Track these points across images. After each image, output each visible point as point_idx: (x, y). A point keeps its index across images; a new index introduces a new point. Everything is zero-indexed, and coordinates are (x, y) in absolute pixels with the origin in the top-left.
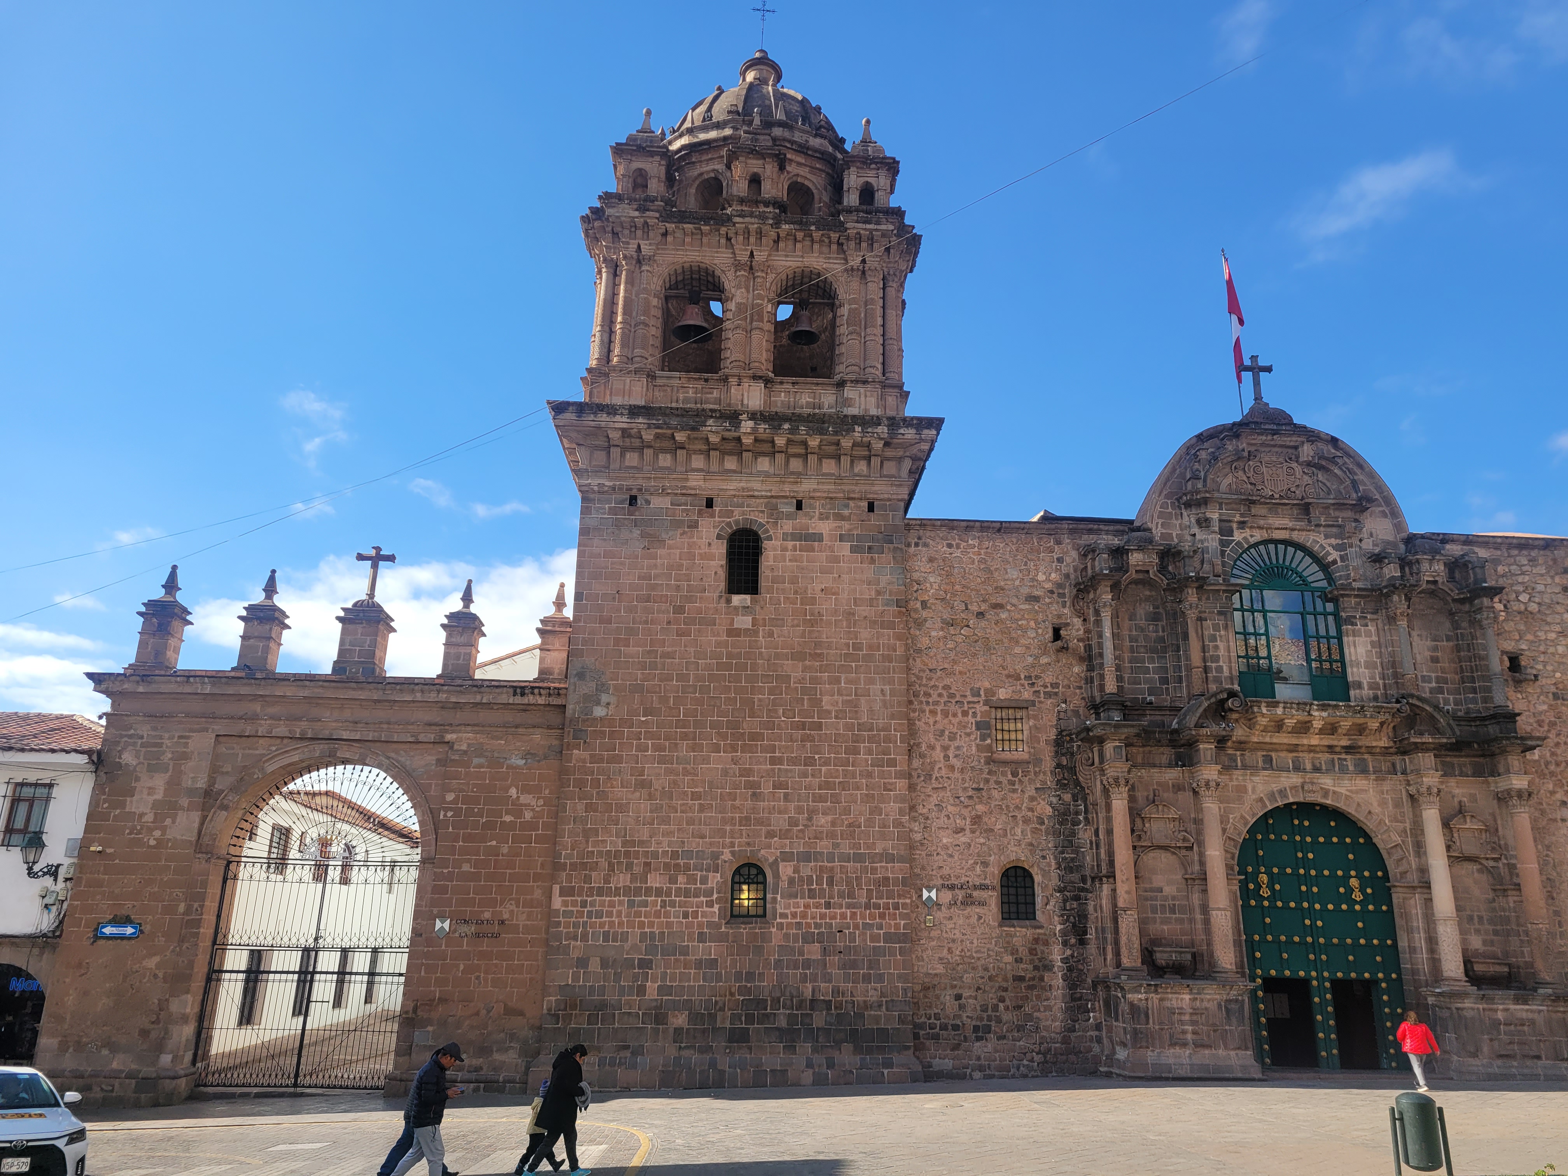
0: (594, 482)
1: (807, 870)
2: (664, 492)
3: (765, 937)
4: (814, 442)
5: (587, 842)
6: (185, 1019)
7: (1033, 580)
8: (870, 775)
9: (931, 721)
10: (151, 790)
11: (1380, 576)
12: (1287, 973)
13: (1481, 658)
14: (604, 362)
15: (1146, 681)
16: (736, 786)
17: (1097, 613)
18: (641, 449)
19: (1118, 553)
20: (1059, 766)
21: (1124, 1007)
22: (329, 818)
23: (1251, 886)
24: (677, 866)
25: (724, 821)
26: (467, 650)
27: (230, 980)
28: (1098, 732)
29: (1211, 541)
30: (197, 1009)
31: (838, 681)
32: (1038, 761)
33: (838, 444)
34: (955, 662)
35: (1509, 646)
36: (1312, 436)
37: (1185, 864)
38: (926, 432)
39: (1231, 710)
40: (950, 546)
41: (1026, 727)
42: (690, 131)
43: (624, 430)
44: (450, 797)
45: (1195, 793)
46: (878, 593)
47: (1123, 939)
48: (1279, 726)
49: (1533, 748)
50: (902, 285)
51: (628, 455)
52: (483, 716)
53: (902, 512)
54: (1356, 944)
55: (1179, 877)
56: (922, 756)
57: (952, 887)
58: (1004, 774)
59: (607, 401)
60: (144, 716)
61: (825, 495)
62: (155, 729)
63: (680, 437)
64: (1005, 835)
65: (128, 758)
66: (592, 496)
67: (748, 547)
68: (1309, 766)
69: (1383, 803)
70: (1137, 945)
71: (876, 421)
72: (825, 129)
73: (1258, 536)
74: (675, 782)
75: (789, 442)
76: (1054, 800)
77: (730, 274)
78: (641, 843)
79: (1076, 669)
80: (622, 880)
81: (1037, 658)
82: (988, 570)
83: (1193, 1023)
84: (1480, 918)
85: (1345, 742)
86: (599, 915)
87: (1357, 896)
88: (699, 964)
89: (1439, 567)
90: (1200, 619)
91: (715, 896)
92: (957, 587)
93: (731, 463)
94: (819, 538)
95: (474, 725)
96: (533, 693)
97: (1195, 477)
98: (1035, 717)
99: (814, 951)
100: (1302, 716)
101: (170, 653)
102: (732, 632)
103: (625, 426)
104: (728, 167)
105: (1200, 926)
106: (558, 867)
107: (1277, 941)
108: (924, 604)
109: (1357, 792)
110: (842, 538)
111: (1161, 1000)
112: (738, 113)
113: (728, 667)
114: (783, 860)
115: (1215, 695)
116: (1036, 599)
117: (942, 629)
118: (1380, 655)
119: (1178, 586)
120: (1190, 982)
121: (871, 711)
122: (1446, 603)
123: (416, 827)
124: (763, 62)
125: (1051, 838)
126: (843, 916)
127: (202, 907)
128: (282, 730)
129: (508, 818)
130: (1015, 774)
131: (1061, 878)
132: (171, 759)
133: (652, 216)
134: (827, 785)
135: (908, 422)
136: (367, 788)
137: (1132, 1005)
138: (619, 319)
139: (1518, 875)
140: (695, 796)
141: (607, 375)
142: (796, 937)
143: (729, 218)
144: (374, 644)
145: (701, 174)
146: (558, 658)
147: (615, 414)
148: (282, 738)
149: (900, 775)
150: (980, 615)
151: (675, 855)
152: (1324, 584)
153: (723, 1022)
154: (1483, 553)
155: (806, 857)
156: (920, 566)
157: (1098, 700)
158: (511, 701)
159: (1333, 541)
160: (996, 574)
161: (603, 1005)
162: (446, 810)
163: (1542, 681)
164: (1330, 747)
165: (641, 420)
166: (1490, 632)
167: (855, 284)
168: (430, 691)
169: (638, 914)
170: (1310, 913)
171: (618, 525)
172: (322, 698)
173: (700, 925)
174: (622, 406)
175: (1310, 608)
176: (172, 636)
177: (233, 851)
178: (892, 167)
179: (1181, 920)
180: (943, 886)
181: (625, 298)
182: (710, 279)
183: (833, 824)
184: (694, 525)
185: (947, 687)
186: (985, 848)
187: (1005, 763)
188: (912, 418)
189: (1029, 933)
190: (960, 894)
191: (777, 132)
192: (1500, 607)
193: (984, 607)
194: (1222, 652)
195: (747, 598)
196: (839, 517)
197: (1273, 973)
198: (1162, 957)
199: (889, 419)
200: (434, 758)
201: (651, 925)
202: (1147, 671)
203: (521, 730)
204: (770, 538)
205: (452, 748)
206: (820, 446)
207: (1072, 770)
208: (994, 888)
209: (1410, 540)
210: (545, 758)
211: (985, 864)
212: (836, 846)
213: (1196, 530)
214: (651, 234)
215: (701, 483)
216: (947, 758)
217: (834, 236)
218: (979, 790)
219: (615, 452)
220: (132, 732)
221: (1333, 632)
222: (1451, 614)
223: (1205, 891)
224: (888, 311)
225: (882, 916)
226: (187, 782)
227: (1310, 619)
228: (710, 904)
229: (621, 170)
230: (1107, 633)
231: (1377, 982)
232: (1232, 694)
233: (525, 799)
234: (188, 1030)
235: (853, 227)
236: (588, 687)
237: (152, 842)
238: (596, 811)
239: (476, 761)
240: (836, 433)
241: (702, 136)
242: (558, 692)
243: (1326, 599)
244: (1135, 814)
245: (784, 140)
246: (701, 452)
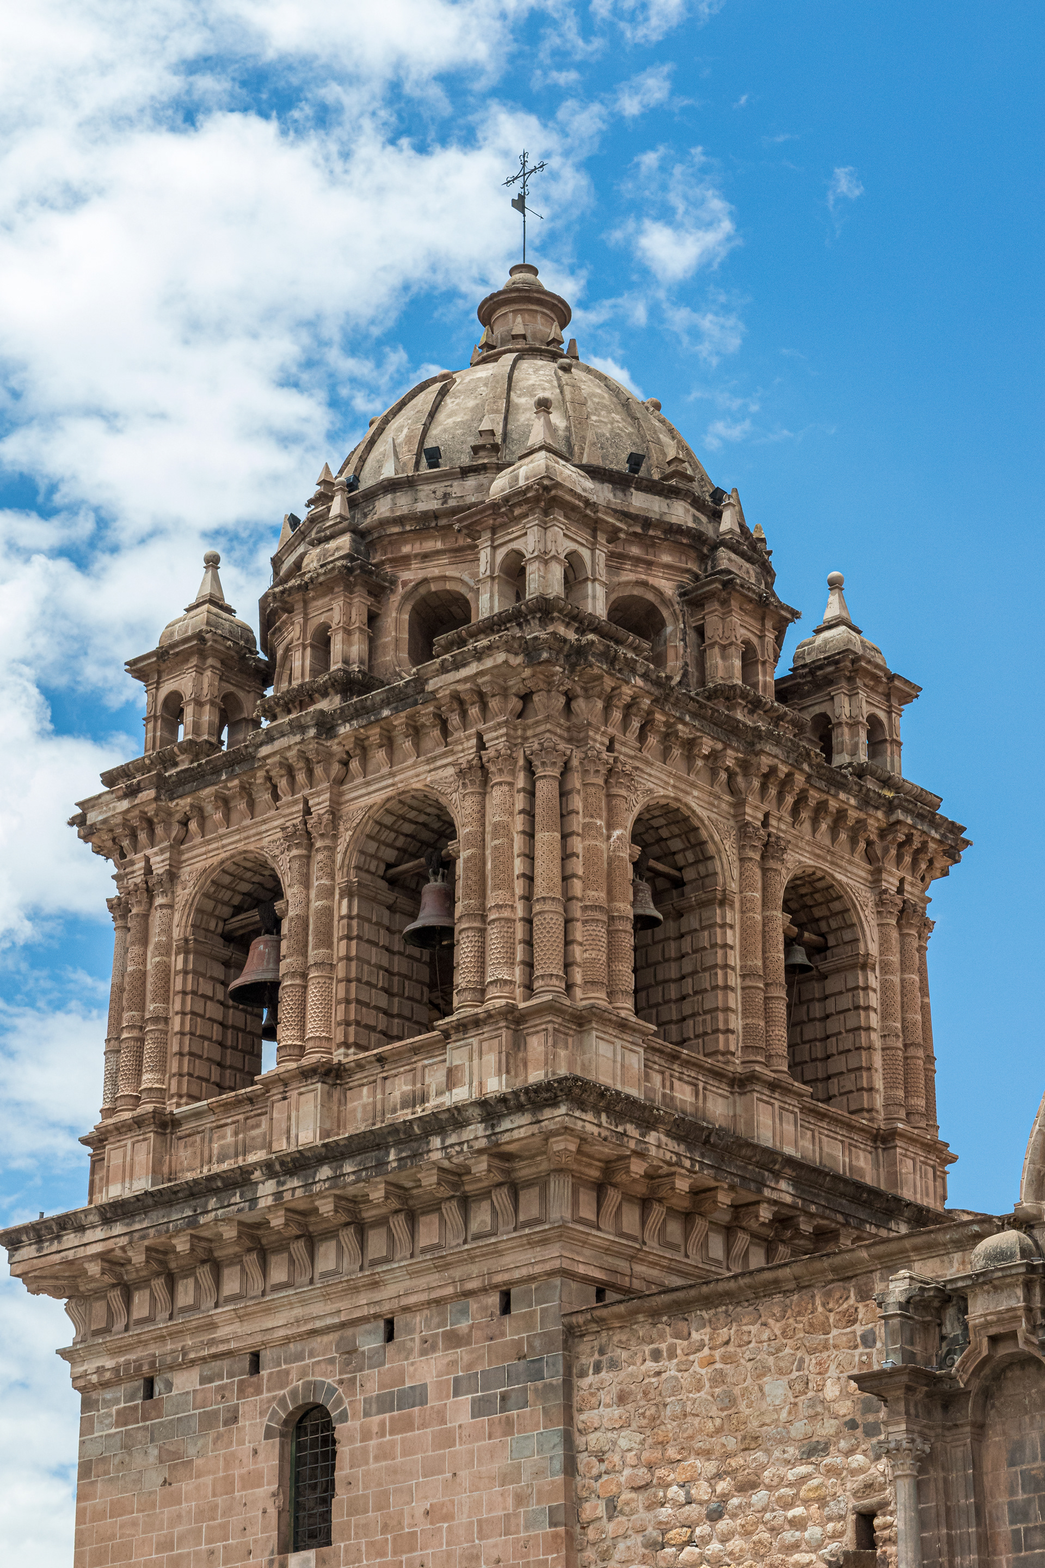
0: (90, 1366)
2: (189, 1360)
4: (377, 1193)
7: (815, 1401)
18: (149, 1282)
38: (547, 1113)
40: (656, 1356)
43: (103, 1257)
46: (520, 1499)
61: (424, 1297)
63: (181, 1244)
66: (93, 1396)
67: (314, 1445)
93: (278, 1270)
94: (417, 1396)
103: (102, 1247)
108: (612, 1508)
110: (458, 1388)
116: (822, 1447)
133: (147, 799)
147: (85, 1229)
150: (715, 1510)
165: (121, 1228)
171: (128, 1444)
174: (91, 1211)
184: (233, 1417)
193: (722, 1489)
195: (312, 1558)
196: (454, 1340)
204: (343, 1417)
214: (160, 831)
215: (240, 1325)
219: (115, 1298)
246: (236, 1259)
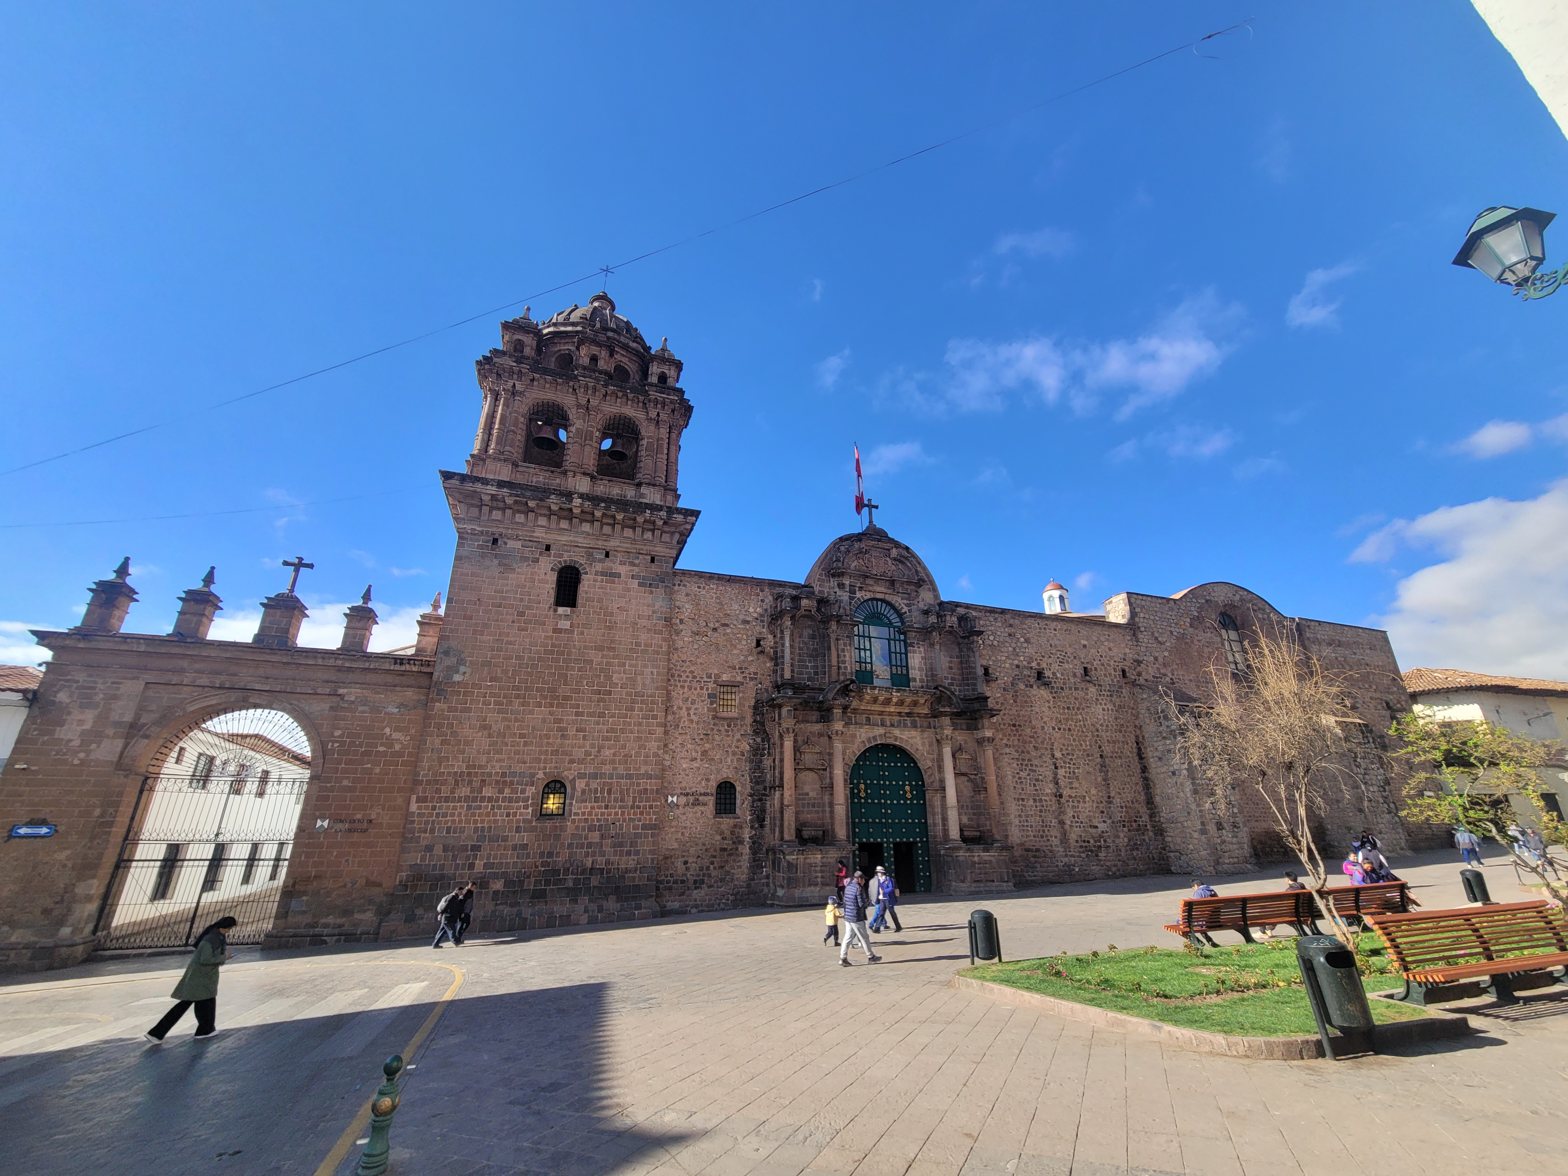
0: (469, 527)
1: (594, 785)
2: (517, 538)
3: (563, 829)
4: (620, 517)
5: (440, 766)
6: (89, 899)
7: (746, 611)
8: (640, 724)
9: (681, 692)
10: (81, 722)
11: (927, 622)
12: (872, 840)
13: (972, 668)
14: (483, 452)
15: (807, 673)
16: (551, 730)
17: (782, 632)
18: (503, 510)
19: (795, 599)
20: (755, 721)
21: (784, 864)
22: (238, 747)
23: (856, 791)
24: (505, 782)
25: (541, 753)
26: (363, 632)
27: (136, 867)
28: (779, 701)
29: (845, 596)
30: (102, 890)
31: (624, 665)
32: (743, 718)
33: (635, 519)
34: (698, 657)
35: (984, 663)
36: (897, 545)
37: (822, 779)
38: (689, 518)
39: (852, 691)
40: (699, 587)
41: (737, 698)
42: (555, 325)
43: (492, 495)
44: (338, 733)
45: (830, 738)
46: (654, 612)
47: (786, 823)
48: (875, 700)
49: (995, 715)
50: (680, 433)
51: (494, 512)
52: (370, 677)
53: (671, 565)
54: (907, 822)
55: (818, 786)
56: (674, 713)
57: (687, 794)
58: (723, 726)
59: (483, 475)
60: (82, 665)
61: (624, 550)
62: (90, 676)
63: (532, 504)
64: (721, 762)
65: (62, 697)
66: (466, 536)
67: (571, 578)
68: (888, 724)
69: (923, 744)
70: (793, 827)
71: (659, 508)
72: (638, 339)
73: (869, 596)
74: (508, 727)
75: (604, 515)
76: (751, 741)
77: (574, 411)
78: (480, 767)
79: (768, 665)
80: (464, 791)
81: (746, 657)
82: (721, 604)
83: (822, 871)
84: (967, 806)
85: (907, 711)
86: (445, 815)
87: (909, 796)
88: (514, 848)
89: (955, 619)
90: (837, 639)
91: (530, 802)
92: (702, 612)
93: (564, 524)
94: (619, 575)
95: (362, 684)
96: (409, 663)
97: (838, 560)
98: (743, 692)
99: (595, 837)
100: (887, 695)
101: (114, 621)
102: (555, 631)
103: (494, 493)
104: (578, 348)
105: (828, 815)
106: (416, 782)
107: (867, 822)
108: (681, 621)
109: (911, 738)
110: (633, 577)
111: (805, 859)
112: (586, 319)
113: (552, 652)
114: (579, 778)
115: (843, 682)
116: (748, 622)
117: (691, 637)
118: (925, 664)
119: (826, 621)
120: (822, 847)
121: (644, 685)
122: (957, 638)
123: (309, 754)
124: (603, 298)
125: (748, 764)
126: (616, 814)
127: (116, 811)
128: (204, 681)
129: (381, 749)
130: (729, 726)
131: (752, 788)
132: (103, 699)
133: (525, 368)
134: (613, 730)
135: (680, 511)
136: (272, 725)
137: (789, 862)
138: (497, 426)
139: (985, 783)
140: (522, 736)
141: (484, 460)
142: (584, 828)
143: (576, 377)
144: (289, 624)
145: (560, 350)
146: (431, 641)
147: (487, 484)
148: (204, 687)
149: (659, 725)
150: (715, 630)
151: (504, 774)
152: (899, 624)
153: (529, 886)
154: (974, 614)
155: (595, 776)
156: (681, 598)
157: (780, 683)
158: (392, 668)
159: (906, 602)
160: (725, 606)
161: (442, 877)
162: (333, 742)
163: (999, 681)
164: (899, 713)
165: (505, 490)
166: (977, 654)
167: (652, 428)
168: (329, 658)
169: (474, 815)
170: (885, 806)
171: (483, 556)
172: (241, 659)
173: (518, 821)
174: (493, 480)
175: (892, 637)
176: (118, 608)
177: (151, 769)
178: (679, 366)
179: (817, 812)
180: (681, 794)
181: (502, 415)
182: (560, 412)
183: (614, 755)
184: (536, 561)
185: (692, 672)
186: (708, 770)
187: (724, 719)
188: (682, 509)
189: (732, 822)
190: (691, 799)
191: (610, 334)
192: (981, 642)
193: (717, 625)
194: (847, 659)
195: (568, 610)
196: (632, 564)
197: (864, 840)
198: (806, 834)
199: (668, 507)
200: (328, 706)
201: (483, 821)
202: (807, 667)
203: (397, 689)
204: (586, 573)
205: (343, 699)
206: (623, 520)
207: (763, 724)
208: (712, 795)
209: (941, 604)
210: (415, 708)
211: (708, 780)
212: (615, 769)
213: (837, 590)
214: (523, 378)
215: (543, 535)
216: (689, 715)
217: (641, 398)
218: (707, 735)
219: (485, 509)
220: (69, 677)
221: (903, 651)
222: (959, 644)
223: (832, 794)
224: (671, 447)
225: (642, 813)
226: (115, 717)
227: (892, 642)
228: (526, 807)
229: (507, 338)
230: (787, 644)
231: (916, 843)
232: (852, 682)
233: (396, 735)
234: (92, 907)
235: (653, 394)
236: (451, 661)
237: (76, 762)
238: (449, 744)
239: (361, 708)
240: (634, 512)
241: (562, 329)
242: (428, 664)
243: (900, 633)
244: (796, 749)
245: (615, 339)
246: (545, 515)
